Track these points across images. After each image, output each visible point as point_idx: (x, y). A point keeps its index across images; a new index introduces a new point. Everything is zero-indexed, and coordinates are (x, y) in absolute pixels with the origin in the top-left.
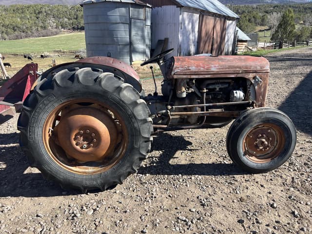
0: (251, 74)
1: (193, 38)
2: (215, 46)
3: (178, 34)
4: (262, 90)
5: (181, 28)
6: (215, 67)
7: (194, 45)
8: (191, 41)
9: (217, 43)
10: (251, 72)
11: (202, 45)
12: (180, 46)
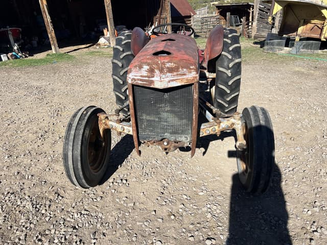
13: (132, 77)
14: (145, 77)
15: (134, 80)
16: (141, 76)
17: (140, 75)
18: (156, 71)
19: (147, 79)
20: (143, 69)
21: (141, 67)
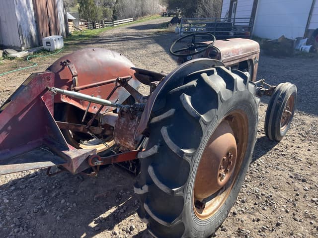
1: (31, 16)
2: (52, 26)
3: (15, 11)
5: (17, 4)
7: (33, 25)
8: (30, 20)
9: (53, 22)
11: (40, 24)
12: (20, 26)
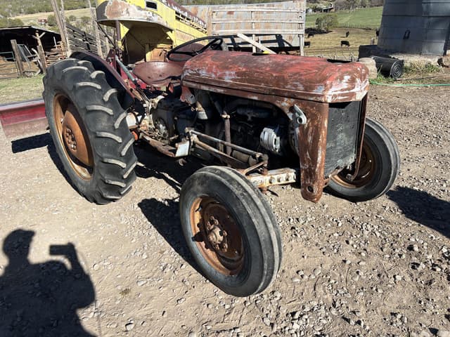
0: (286, 99)
4: (310, 139)
6: (230, 75)
10: (286, 94)
13: (332, 94)
14: (346, 90)
15: (335, 96)
16: (342, 90)
17: (340, 89)
18: (357, 79)
19: (347, 92)
20: (344, 81)
21: (342, 79)
